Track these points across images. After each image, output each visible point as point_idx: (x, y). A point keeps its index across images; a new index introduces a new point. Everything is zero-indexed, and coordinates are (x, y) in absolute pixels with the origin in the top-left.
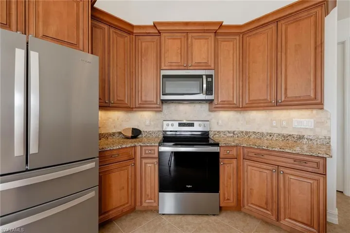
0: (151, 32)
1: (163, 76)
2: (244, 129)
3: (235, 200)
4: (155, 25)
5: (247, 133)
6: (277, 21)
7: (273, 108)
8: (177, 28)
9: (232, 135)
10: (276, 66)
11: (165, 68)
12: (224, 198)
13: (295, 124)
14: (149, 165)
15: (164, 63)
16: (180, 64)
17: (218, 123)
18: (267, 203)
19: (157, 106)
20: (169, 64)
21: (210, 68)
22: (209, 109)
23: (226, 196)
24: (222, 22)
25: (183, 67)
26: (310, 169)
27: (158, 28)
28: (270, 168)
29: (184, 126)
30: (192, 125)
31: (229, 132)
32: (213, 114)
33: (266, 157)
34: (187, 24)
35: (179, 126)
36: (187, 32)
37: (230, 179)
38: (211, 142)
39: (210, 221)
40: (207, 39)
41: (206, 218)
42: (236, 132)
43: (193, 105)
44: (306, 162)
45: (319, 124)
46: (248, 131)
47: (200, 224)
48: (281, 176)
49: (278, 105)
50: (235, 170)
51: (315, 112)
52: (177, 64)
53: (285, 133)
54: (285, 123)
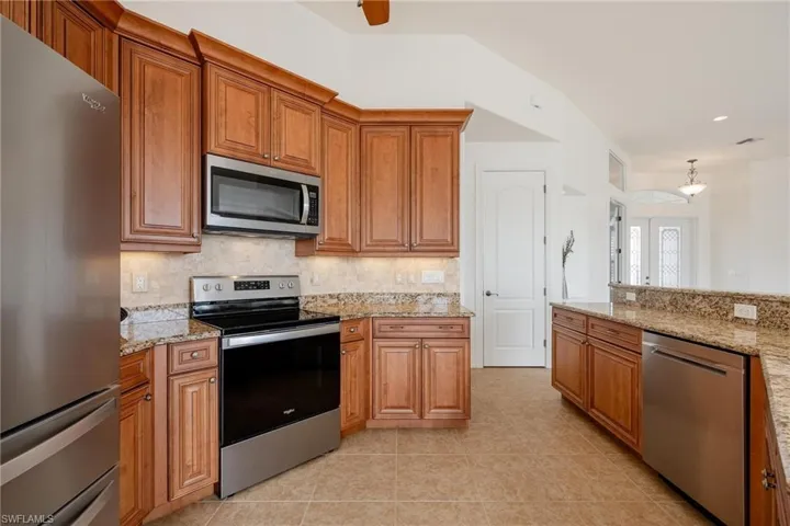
0: (175, 47)
1: (212, 168)
2: (353, 290)
3: (362, 410)
4: (193, 39)
5: (359, 296)
6: (411, 125)
7: (406, 254)
8: (250, 68)
9: (335, 301)
10: (409, 192)
11: (219, 151)
12: (347, 413)
13: (425, 279)
14: (190, 390)
15: (217, 140)
16: (253, 150)
17: (312, 281)
18: (408, 399)
19: (192, 240)
20: (228, 144)
21: (312, 172)
22: (296, 252)
23: (349, 409)
24: (337, 94)
25: (259, 159)
26: (456, 335)
27: (203, 49)
28: (412, 344)
29: (247, 289)
30: (265, 285)
31: (331, 296)
32: (304, 262)
33: (407, 328)
34: (273, 69)
35: (236, 289)
36: (270, 86)
37: (355, 376)
38: (302, 317)
39: (330, 462)
40: (307, 114)
41: (321, 462)
42: (341, 296)
43: (265, 241)
44: (451, 326)
45: (449, 276)
46: (361, 292)
47: (319, 474)
48: (426, 352)
49: (411, 250)
50: (362, 361)
51: (445, 261)
52: (248, 149)
53: (413, 291)
54: (412, 278)
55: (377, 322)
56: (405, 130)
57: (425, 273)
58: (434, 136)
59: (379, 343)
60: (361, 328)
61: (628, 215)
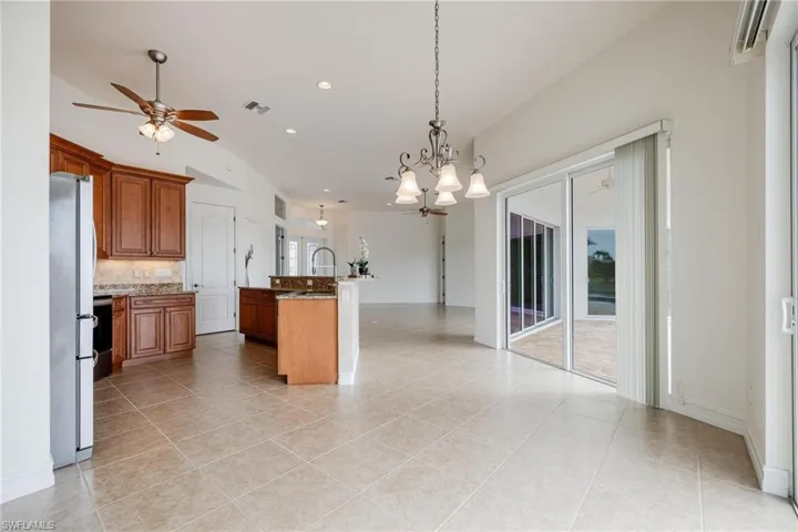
6: (152, 179)
10: (150, 221)
12: (115, 354)
13: (157, 274)
23: (116, 352)
26: (186, 304)
28: (158, 311)
33: (154, 302)
44: (184, 298)
45: (175, 273)
48: (167, 315)
49: (151, 256)
50: (124, 323)
53: (148, 282)
54: (147, 274)
55: (133, 300)
56: (147, 180)
57: (157, 271)
58: (169, 188)
59: (134, 312)
60: (123, 303)
61: (288, 235)
